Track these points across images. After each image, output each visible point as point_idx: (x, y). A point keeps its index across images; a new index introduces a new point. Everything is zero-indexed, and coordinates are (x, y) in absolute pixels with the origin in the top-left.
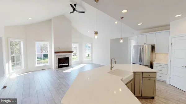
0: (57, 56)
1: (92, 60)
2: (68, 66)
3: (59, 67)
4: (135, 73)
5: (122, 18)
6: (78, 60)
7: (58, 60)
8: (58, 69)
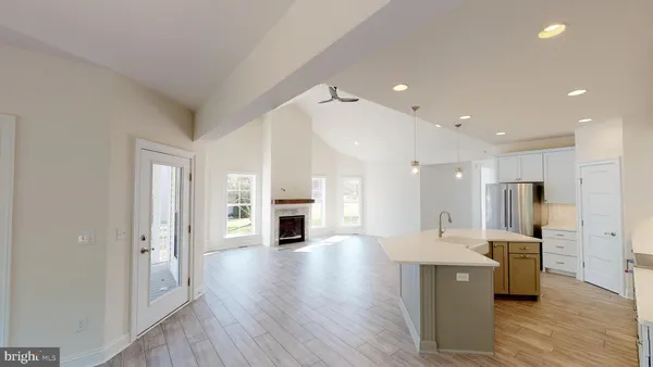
0: (277, 211)
1: (362, 227)
2: (302, 240)
3: (281, 242)
4: (491, 243)
5: (458, 126)
6: (324, 225)
7: (278, 221)
8: (277, 249)
